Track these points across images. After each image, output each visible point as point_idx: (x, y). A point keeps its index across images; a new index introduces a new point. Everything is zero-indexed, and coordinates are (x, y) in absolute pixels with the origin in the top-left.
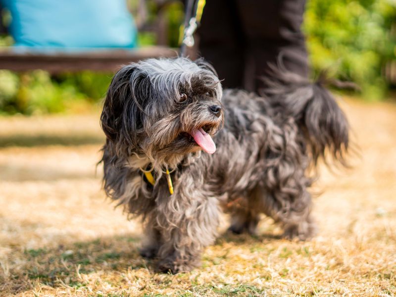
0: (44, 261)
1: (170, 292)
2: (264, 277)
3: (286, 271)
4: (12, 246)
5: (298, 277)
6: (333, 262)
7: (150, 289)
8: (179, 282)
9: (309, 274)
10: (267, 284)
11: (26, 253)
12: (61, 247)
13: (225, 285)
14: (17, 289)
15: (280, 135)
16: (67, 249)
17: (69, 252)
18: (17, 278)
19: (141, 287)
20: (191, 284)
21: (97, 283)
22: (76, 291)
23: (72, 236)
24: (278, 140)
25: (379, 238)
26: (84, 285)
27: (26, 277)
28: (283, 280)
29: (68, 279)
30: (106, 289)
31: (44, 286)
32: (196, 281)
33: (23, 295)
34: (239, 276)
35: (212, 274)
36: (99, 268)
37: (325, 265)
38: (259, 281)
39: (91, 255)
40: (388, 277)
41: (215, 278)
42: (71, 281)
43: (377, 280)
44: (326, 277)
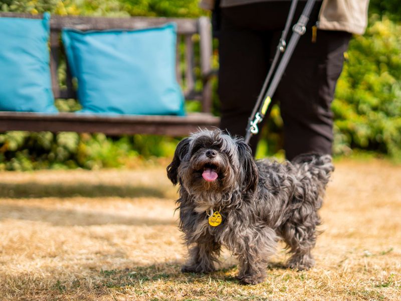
0: (116, 278)
1: (203, 298)
2: (269, 291)
3: (285, 288)
4: (91, 269)
5: (292, 292)
6: (319, 284)
7: (190, 296)
8: (210, 293)
9: (301, 291)
10: (270, 295)
11: (102, 273)
12: (127, 269)
13: (241, 295)
14: (99, 294)
15: (302, 187)
16: (132, 271)
17: (134, 273)
18: (98, 287)
19: (183, 295)
20: (218, 294)
21: (154, 291)
22: (140, 295)
23: (134, 263)
24: (300, 190)
25: (359, 271)
26: (145, 293)
27: (105, 287)
28: (281, 293)
29: (134, 289)
30: (160, 295)
31: (117, 292)
32: (222, 292)
33: (104, 297)
34: (251, 290)
35: (233, 289)
36: (155, 283)
37: (313, 286)
38: (265, 294)
39: (149, 275)
40: (354, 294)
41: (235, 291)
42: (136, 290)
43: (346, 295)
44: (312, 293)
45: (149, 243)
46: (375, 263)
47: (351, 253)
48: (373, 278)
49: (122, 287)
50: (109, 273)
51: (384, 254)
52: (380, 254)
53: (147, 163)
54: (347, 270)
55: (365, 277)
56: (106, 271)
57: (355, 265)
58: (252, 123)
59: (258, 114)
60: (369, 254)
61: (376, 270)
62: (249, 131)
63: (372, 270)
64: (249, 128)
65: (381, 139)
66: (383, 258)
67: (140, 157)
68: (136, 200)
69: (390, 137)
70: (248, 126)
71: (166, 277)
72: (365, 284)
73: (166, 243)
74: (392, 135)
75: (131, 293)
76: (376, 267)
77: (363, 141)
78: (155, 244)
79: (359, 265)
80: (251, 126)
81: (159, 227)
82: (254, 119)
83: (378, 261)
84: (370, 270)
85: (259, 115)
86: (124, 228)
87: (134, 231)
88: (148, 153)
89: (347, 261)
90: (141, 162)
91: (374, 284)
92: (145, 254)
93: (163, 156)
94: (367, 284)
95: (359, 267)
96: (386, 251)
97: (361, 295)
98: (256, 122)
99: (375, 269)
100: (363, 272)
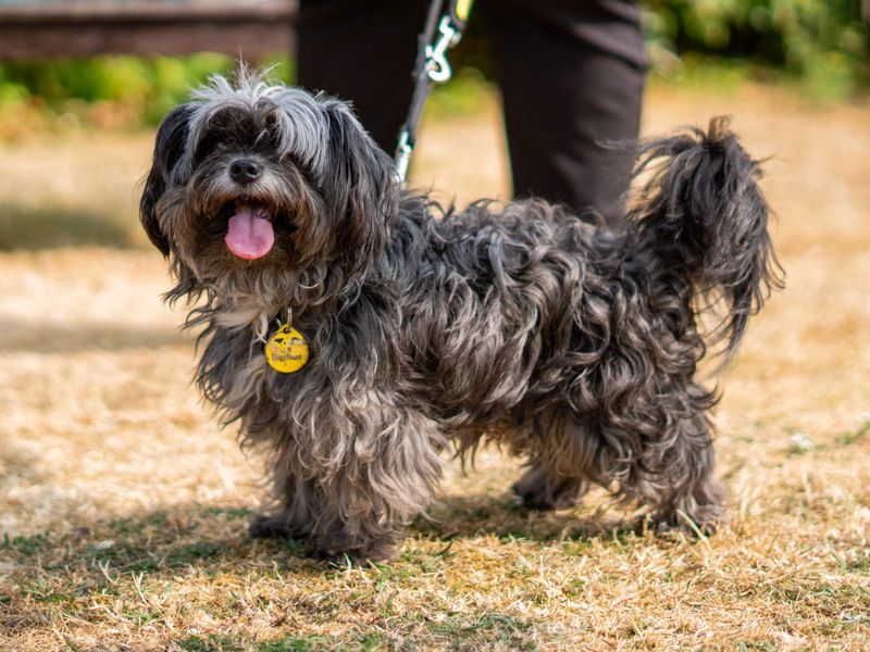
0: (53, 563)
1: (337, 630)
2: (531, 597)
3: (578, 583)
5: (604, 598)
6: (679, 563)
7: (294, 623)
8: (354, 610)
10: (538, 612)
11: (8, 545)
13: (450, 614)
14: (12, 624)
16: (98, 537)
17: (108, 543)
18: (7, 600)
19: (274, 619)
20: (380, 613)
21: (182, 609)
22: (140, 628)
23: (99, 505)
25: (788, 508)
26: (156, 616)
27: (27, 599)
28: (571, 604)
29: (118, 604)
30: (203, 623)
31: (71, 619)
32: (389, 606)
33: (30, 638)
34: (478, 595)
35: (421, 591)
36: (180, 579)
37: (662, 571)
38: (522, 606)
39: (153, 550)
40: (792, 596)
41: (429, 599)
42: (125, 608)
43: (768, 602)
44: (662, 597)
45: (124, 424)
46: (830, 477)
47: (749, 441)
48: (835, 533)
49: (80, 599)
50: (27, 543)
51: (849, 440)
52: (837, 440)
53: (60, 121)
54: (749, 506)
55: (811, 529)
56: (20, 540)
57: (771, 488)
58: (428, 51)
59: (445, 21)
60: (804, 444)
61: (839, 504)
62: (422, 76)
63: (825, 503)
64: (423, 68)
65: (767, 20)
66: (849, 459)
67: (34, 104)
68: (48, 257)
69: (792, 15)
70: (419, 61)
71: (207, 555)
72: (817, 560)
73: (176, 422)
74: (799, 10)
75: (113, 618)
76: (837, 492)
77: (711, 30)
78: (143, 425)
79: (783, 486)
80: (428, 60)
81: (139, 358)
82: (437, 36)
83: (837, 470)
84: (819, 503)
85: (451, 25)
86: (30, 363)
87: (66, 374)
88: (57, 88)
89: (744, 475)
90: (37, 118)
91: (842, 555)
92: (121, 467)
93: (106, 97)
94: (822, 557)
95: (782, 492)
96: (853, 430)
97: (812, 601)
98: (443, 45)
99: (835, 500)
100: (800, 510)
